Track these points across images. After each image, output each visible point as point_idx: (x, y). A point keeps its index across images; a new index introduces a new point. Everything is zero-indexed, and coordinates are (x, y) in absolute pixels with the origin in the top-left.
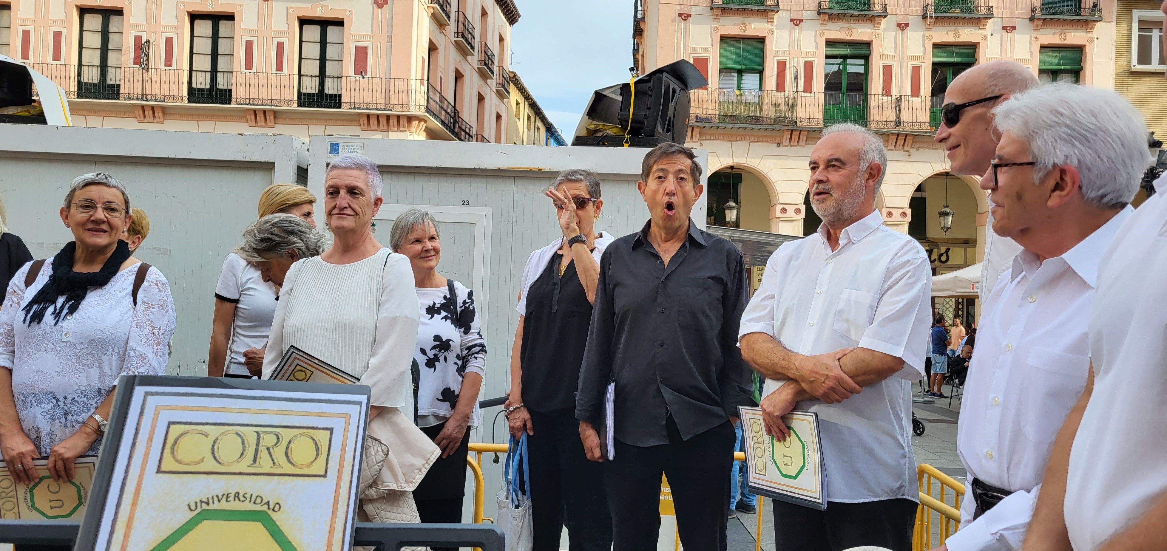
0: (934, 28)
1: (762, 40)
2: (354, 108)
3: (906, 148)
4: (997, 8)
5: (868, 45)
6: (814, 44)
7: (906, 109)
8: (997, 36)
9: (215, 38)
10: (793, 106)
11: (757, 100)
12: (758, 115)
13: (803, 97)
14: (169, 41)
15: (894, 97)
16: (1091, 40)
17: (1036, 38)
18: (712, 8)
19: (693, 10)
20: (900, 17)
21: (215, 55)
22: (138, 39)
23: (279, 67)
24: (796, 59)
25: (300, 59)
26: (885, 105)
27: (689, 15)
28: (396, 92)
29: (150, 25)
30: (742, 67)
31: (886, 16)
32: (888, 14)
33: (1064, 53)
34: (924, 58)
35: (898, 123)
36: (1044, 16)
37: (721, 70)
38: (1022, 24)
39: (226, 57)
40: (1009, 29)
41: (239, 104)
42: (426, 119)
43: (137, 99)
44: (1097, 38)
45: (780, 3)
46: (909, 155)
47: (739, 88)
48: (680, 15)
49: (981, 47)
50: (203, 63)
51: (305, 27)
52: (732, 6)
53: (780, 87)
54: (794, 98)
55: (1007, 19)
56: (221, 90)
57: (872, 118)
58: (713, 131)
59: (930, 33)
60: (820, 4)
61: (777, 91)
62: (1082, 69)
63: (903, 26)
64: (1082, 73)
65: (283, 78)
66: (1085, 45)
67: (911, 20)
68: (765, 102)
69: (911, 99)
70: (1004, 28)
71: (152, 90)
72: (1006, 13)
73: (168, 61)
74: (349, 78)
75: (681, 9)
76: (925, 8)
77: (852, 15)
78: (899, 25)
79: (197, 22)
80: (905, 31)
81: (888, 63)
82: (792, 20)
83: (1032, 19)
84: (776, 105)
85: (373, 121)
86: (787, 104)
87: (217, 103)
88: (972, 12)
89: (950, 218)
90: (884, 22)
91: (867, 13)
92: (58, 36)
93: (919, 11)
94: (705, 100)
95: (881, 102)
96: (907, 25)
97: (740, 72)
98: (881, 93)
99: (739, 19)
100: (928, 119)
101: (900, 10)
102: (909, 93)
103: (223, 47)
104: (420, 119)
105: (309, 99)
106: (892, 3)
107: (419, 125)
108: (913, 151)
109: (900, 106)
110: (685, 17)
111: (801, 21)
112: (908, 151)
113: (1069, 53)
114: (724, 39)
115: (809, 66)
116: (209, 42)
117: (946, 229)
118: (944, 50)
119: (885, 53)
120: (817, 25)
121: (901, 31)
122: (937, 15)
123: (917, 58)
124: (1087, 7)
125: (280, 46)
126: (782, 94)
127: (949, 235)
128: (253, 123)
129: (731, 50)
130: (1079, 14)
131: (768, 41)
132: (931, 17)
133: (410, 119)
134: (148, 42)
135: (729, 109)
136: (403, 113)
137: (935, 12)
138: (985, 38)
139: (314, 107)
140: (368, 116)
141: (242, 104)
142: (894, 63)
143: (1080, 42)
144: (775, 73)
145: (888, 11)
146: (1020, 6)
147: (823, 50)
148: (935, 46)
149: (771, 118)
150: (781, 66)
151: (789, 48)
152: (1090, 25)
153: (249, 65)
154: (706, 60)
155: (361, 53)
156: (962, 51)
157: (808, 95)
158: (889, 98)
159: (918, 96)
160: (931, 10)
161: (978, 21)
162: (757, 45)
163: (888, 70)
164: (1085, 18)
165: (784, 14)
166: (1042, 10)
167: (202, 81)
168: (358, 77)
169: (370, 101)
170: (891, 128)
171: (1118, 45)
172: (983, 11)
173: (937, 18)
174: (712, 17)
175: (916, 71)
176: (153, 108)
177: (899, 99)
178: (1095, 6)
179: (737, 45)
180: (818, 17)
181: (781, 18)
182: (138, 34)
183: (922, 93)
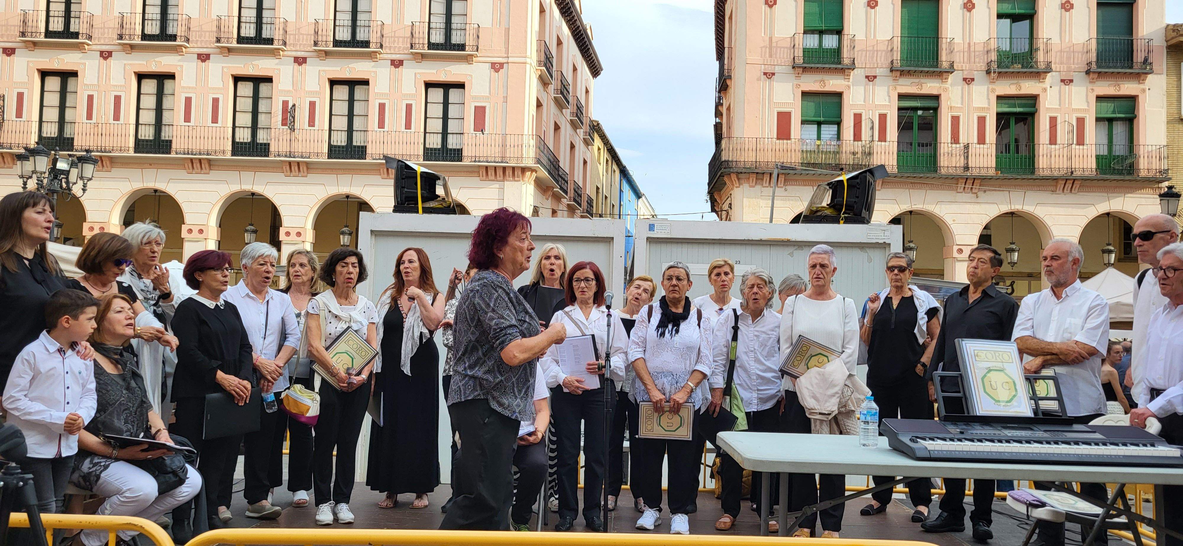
0: (998, 82)
1: (839, 95)
2: (475, 161)
3: (974, 191)
4: (1055, 63)
5: (936, 98)
6: (887, 98)
7: (974, 155)
8: (1056, 89)
9: (351, 101)
10: (870, 154)
11: (835, 149)
12: (837, 162)
13: (878, 146)
14: (312, 105)
15: (962, 145)
16: (1144, 91)
17: (1092, 90)
18: (793, 67)
19: (777, 69)
20: (965, 73)
21: (351, 116)
22: (285, 103)
23: (408, 126)
24: (871, 111)
25: (426, 118)
26: (954, 152)
27: (773, 74)
28: (512, 146)
29: (296, 90)
30: (822, 119)
31: (952, 72)
32: (955, 70)
33: (1118, 103)
34: (988, 109)
35: (967, 168)
36: (1099, 70)
37: (803, 122)
38: (1079, 77)
39: (361, 117)
40: (1067, 82)
41: (374, 159)
42: (537, 169)
43: (286, 156)
44: (1149, 89)
45: (856, 62)
46: (977, 197)
47: (819, 138)
48: (765, 74)
49: (1041, 99)
50: (341, 123)
51: (430, 90)
52: (813, 65)
53: (857, 137)
54: (870, 147)
55: (1064, 73)
56: (359, 147)
57: (942, 165)
58: (796, 177)
59: (994, 87)
60: (892, 62)
61: (855, 140)
62: (1135, 117)
63: (968, 81)
64: (1135, 121)
65: (412, 135)
66: (1138, 96)
67: (976, 75)
68: (844, 151)
69: (978, 146)
70: (1063, 81)
71: (299, 148)
72: (1063, 68)
73: (312, 123)
74: (470, 135)
75: (765, 69)
76: (989, 64)
77: (921, 72)
78: (965, 79)
79: (335, 87)
80: (971, 85)
81: (955, 114)
82: (867, 77)
83: (1088, 72)
84: (854, 154)
85: (491, 172)
86: (864, 153)
87: (355, 158)
88: (1031, 67)
89: (1016, 254)
90: (951, 77)
91: (935, 69)
92: (216, 101)
93: (983, 67)
94: (789, 150)
95: (950, 149)
96: (973, 80)
97: (819, 124)
98: (949, 141)
99: (818, 77)
100: (994, 165)
101: (966, 66)
102: (976, 141)
103: (358, 108)
104: (532, 170)
105: (435, 154)
106: (958, 61)
107: (531, 175)
108: (980, 194)
109: (968, 152)
110: (769, 75)
111: (875, 77)
112: (976, 193)
113: (1124, 103)
114: (805, 94)
115: (883, 118)
116: (346, 104)
117: (1013, 264)
118: (1006, 101)
119: (953, 105)
120: (890, 81)
121: (967, 86)
122: (1000, 70)
123: (983, 108)
124: (1139, 60)
125: (409, 107)
126: (860, 143)
127: (1016, 269)
128: (386, 176)
129: (811, 105)
130: (1131, 67)
131: (845, 96)
132: (995, 72)
133: (524, 170)
134: (294, 105)
135: (811, 157)
136: (518, 165)
137: (998, 67)
138: (1045, 90)
139: (439, 161)
140: (487, 167)
141: (377, 159)
142: (961, 114)
143: (1133, 93)
144: (852, 124)
145: (955, 67)
146: (1076, 61)
147: (895, 104)
148: (999, 98)
149: (849, 165)
150: (858, 118)
151: (864, 102)
152: (1143, 77)
153: (381, 125)
154: (789, 114)
155: (480, 112)
156: (1024, 102)
157: (883, 143)
158: (958, 146)
159: (984, 143)
160: (994, 66)
161: (1039, 75)
162: (835, 100)
163: (955, 120)
164: (1137, 71)
165: (859, 72)
166: (1096, 65)
167: (340, 139)
168: (479, 133)
169: (489, 155)
170: (960, 172)
171: (1169, 95)
172: (1042, 66)
173: (999, 73)
174: (794, 76)
175: (982, 121)
176: (298, 163)
177: (967, 147)
178: (1146, 60)
179: (817, 99)
180: (890, 74)
181: (857, 74)
182: (286, 99)
183: (987, 141)
